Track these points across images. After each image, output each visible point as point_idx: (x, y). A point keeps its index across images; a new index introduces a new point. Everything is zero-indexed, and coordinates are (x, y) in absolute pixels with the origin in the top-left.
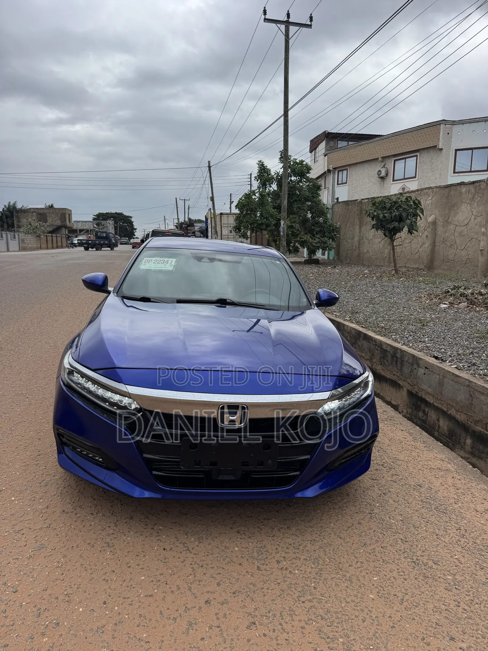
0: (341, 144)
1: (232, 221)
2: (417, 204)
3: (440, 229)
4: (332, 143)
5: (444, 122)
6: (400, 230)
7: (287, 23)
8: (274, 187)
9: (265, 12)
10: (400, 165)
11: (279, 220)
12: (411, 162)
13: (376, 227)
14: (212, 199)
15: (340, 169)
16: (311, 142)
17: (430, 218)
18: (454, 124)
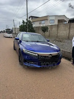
0: (34, 18)
1: (19, 29)
2: (48, 28)
3: (50, 31)
6: (45, 31)
8: (25, 24)
10: (42, 22)
11: (27, 29)
12: (44, 21)
13: (42, 31)
14: (14, 26)
15: (34, 22)
16: (29, 17)
17: (49, 30)
18: (50, 16)
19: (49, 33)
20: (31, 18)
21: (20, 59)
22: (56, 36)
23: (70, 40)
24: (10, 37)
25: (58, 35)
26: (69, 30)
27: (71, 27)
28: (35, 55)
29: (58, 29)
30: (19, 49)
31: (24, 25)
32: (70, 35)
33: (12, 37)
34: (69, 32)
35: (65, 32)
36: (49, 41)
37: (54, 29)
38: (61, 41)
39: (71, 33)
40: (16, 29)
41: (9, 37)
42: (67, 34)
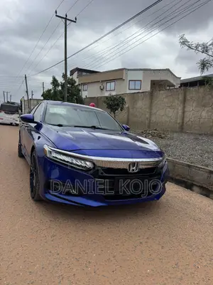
0: (84, 74)
2: (123, 99)
3: (131, 110)
4: (80, 73)
5: (125, 69)
6: (117, 109)
7: (66, 19)
8: (60, 88)
9: (56, 12)
10: (108, 84)
12: (113, 84)
13: (108, 108)
14: (27, 92)
15: (84, 84)
16: (71, 71)
17: (127, 106)
18: (128, 70)
19: (128, 116)
20: (76, 74)
21: (34, 181)
22: (147, 122)
23: (186, 133)
24: (11, 124)
25: (153, 119)
26: (184, 107)
27: (188, 97)
28: (84, 165)
29: (151, 103)
30: (33, 148)
31: (55, 92)
32: (186, 120)
33: (18, 122)
34: (184, 112)
35: (171, 113)
36: (127, 129)
37: (142, 104)
38: (163, 136)
39: (187, 114)
40: (32, 102)
41: (9, 122)
42: (177, 118)
